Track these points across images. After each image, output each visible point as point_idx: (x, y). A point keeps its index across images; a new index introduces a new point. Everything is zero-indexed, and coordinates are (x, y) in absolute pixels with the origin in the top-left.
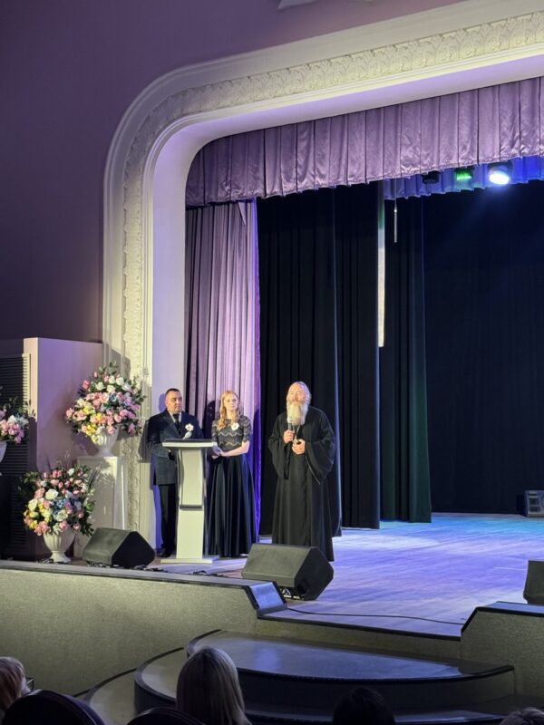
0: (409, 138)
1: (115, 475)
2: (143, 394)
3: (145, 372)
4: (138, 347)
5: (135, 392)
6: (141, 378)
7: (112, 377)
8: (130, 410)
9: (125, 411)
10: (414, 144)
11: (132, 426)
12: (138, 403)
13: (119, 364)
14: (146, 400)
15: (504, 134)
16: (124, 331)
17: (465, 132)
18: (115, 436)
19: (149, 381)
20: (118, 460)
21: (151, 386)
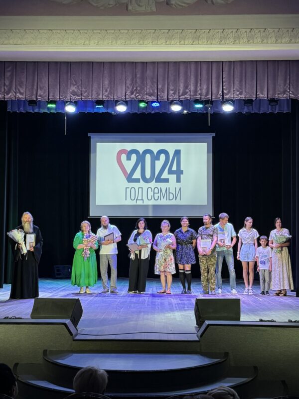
0: (75, 81)
10: (78, 84)
15: (128, 87)
17: (106, 82)
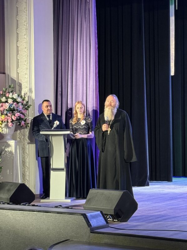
1: (14, 151)
2: (29, 103)
3: (30, 90)
4: (26, 76)
5: (25, 102)
6: (28, 94)
7: (11, 94)
8: (22, 113)
9: (19, 113)
11: (23, 122)
12: (27, 109)
13: (15, 86)
14: (31, 107)
16: (18, 67)
18: (13, 128)
19: (33, 96)
20: (15, 143)
21: (34, 99)
